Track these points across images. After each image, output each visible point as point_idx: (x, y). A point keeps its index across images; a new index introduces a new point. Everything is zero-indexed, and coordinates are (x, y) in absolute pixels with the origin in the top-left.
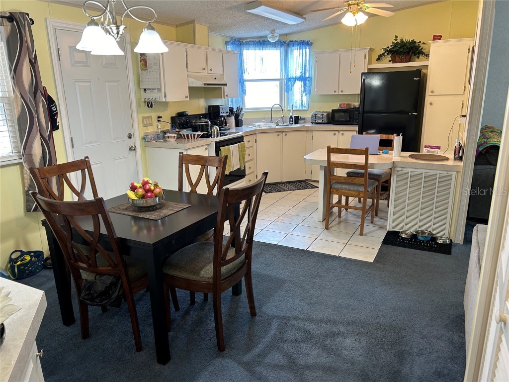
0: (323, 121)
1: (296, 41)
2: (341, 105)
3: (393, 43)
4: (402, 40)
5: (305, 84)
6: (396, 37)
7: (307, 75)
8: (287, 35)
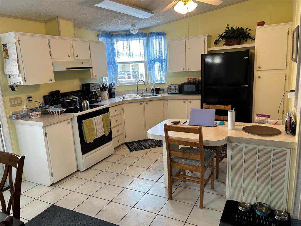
0: (176, 91)
1: (154, 33)
2: (188, 79)
3: (226, 30)
4: (232, 28)
5: (162, 65)
6: (228, 25)
7: (163, 58)
8: (147, 28)
